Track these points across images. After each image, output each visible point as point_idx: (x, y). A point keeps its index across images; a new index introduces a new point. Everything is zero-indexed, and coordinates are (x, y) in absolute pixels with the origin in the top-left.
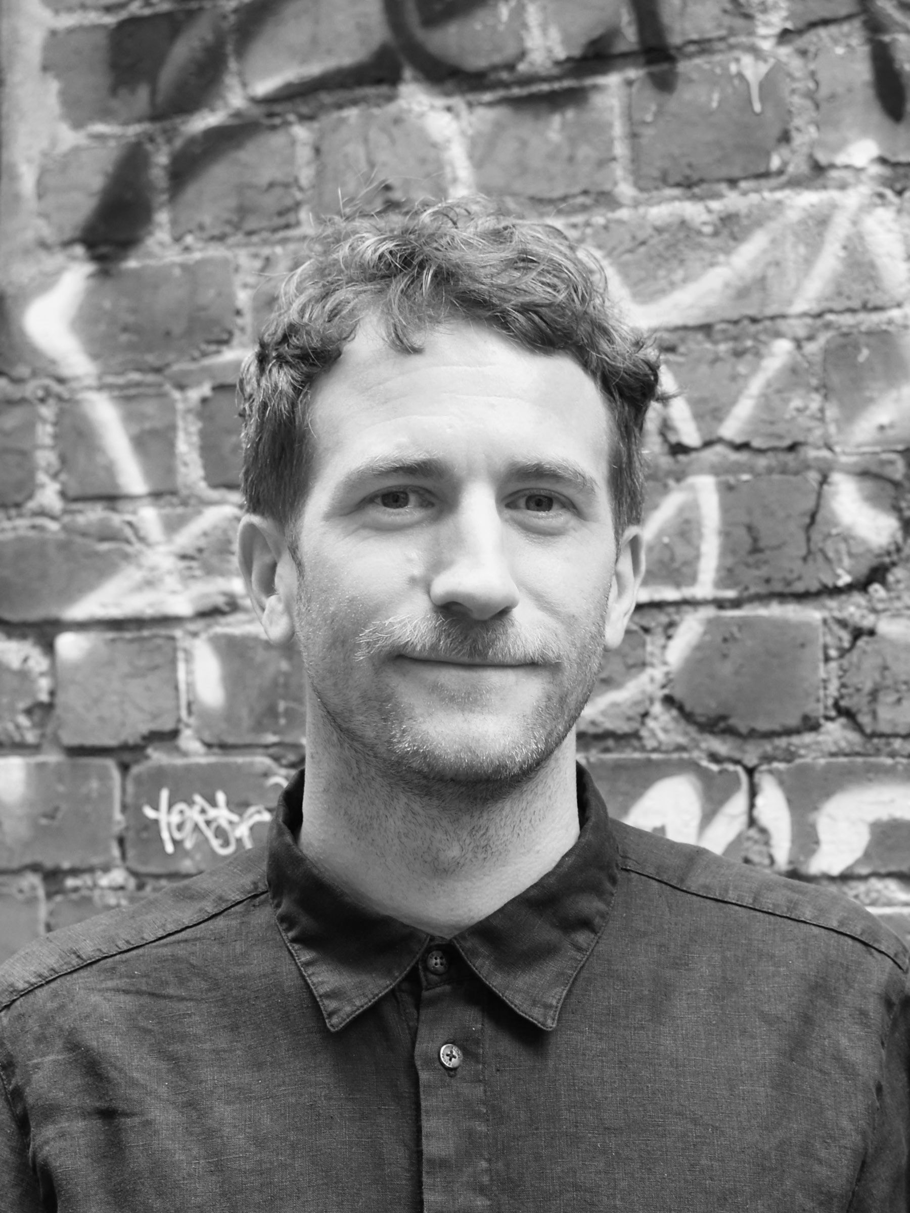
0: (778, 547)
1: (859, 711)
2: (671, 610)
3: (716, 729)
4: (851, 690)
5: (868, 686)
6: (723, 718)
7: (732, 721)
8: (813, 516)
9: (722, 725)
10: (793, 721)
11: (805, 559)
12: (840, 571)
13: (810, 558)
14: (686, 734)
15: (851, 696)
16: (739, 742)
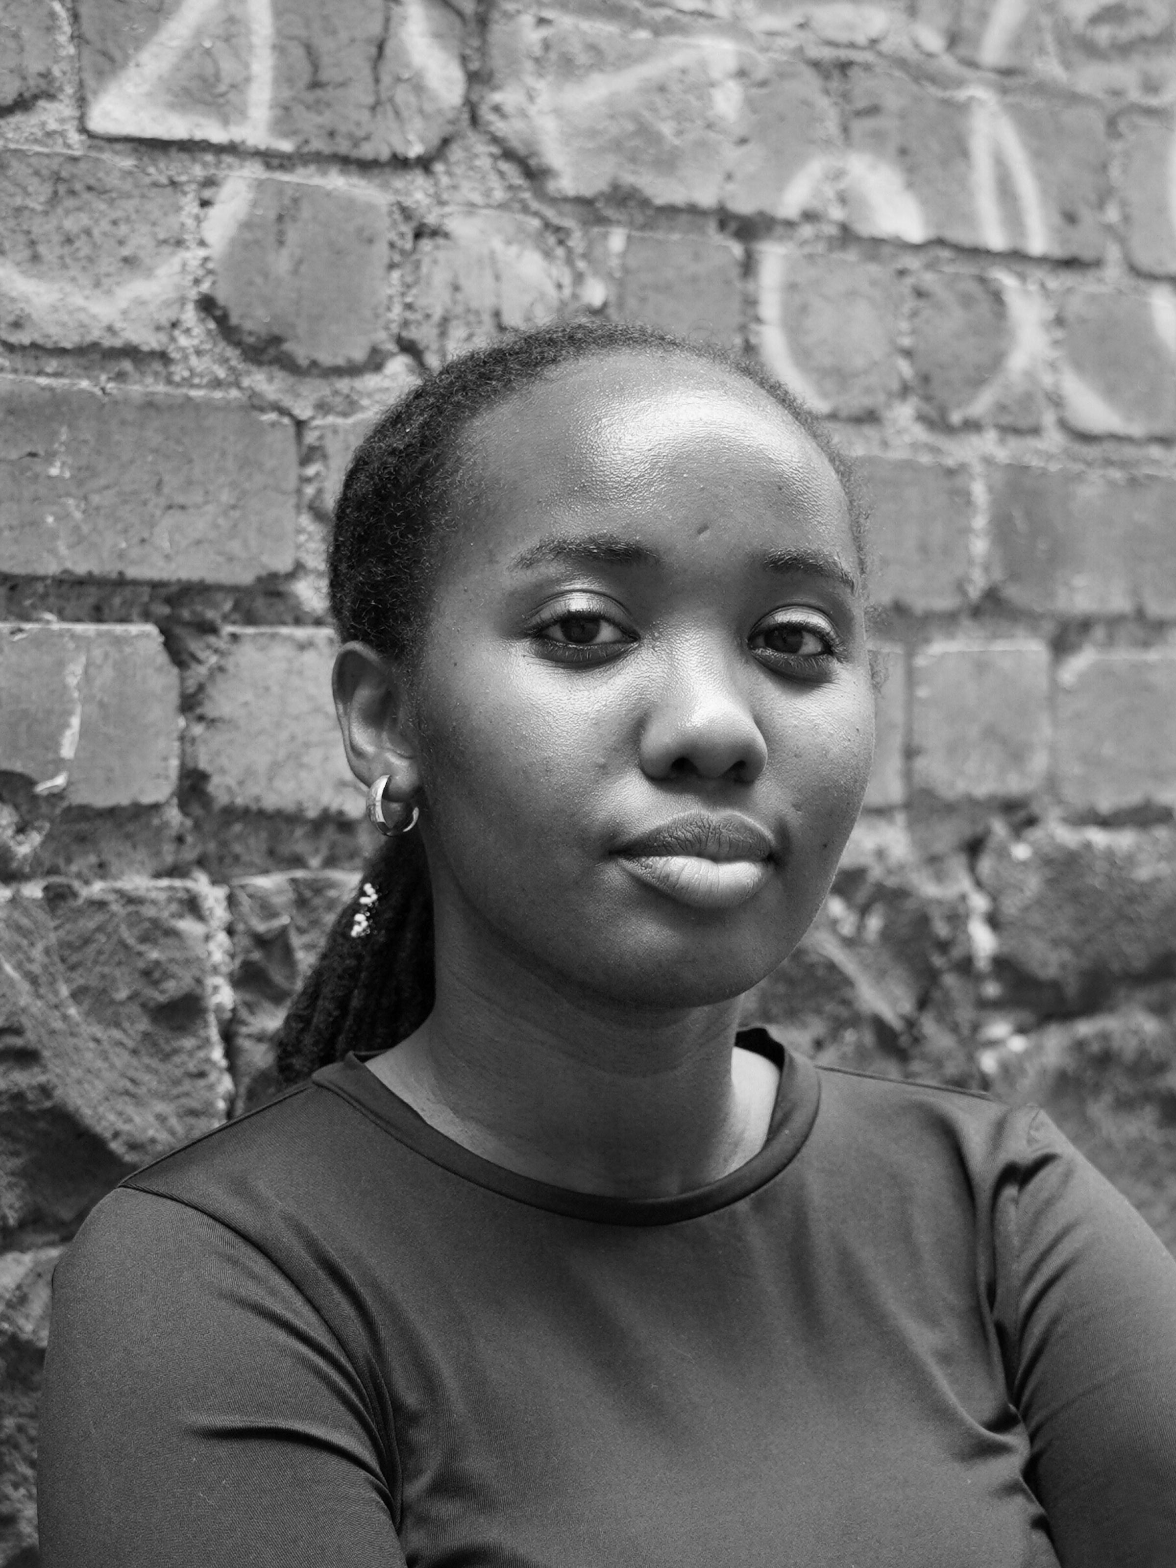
0: (343, 85)
1: (427, 348)
2: (209, 158)
3: (265, 358)
4: (418, 316)
5: (437, 313)
6: (276, 340)
7: (287, 346)
8: (381, 47)
9: (272, 352)
10: (359, 355)
11: (373, 108)
12: (411, 137)
13: (380, 109)
14: (224, 361)
15: (419, 323)
16: (291, 380)
